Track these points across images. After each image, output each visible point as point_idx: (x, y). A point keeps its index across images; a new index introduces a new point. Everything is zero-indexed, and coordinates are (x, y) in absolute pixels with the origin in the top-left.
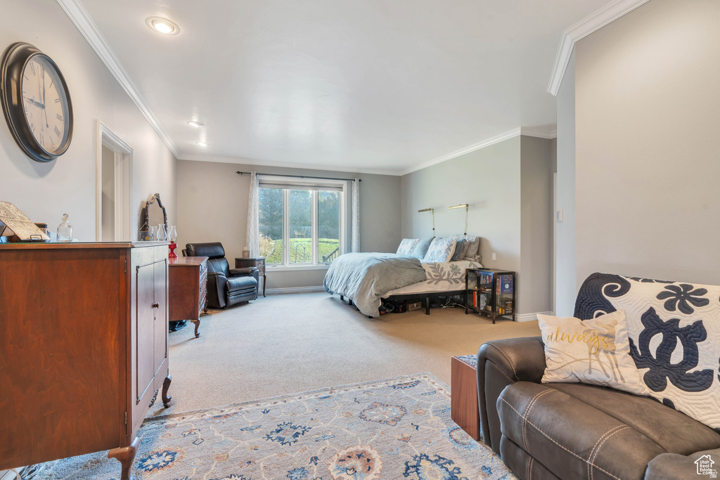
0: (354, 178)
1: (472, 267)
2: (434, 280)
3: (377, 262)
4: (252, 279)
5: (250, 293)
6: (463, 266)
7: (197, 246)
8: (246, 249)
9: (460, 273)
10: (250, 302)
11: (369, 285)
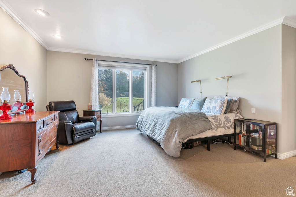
0: (151, 64)
1: (237, 118)
2: (215, 127)
3: (176, 116)
4: (92, 124)
5: (90, 133)
6: (232, 117)
7: (57, 103)
8: (90, 104)
9: (230, 122)
10: (90, 138)
11: (173, 134)
